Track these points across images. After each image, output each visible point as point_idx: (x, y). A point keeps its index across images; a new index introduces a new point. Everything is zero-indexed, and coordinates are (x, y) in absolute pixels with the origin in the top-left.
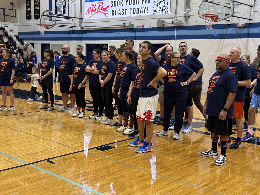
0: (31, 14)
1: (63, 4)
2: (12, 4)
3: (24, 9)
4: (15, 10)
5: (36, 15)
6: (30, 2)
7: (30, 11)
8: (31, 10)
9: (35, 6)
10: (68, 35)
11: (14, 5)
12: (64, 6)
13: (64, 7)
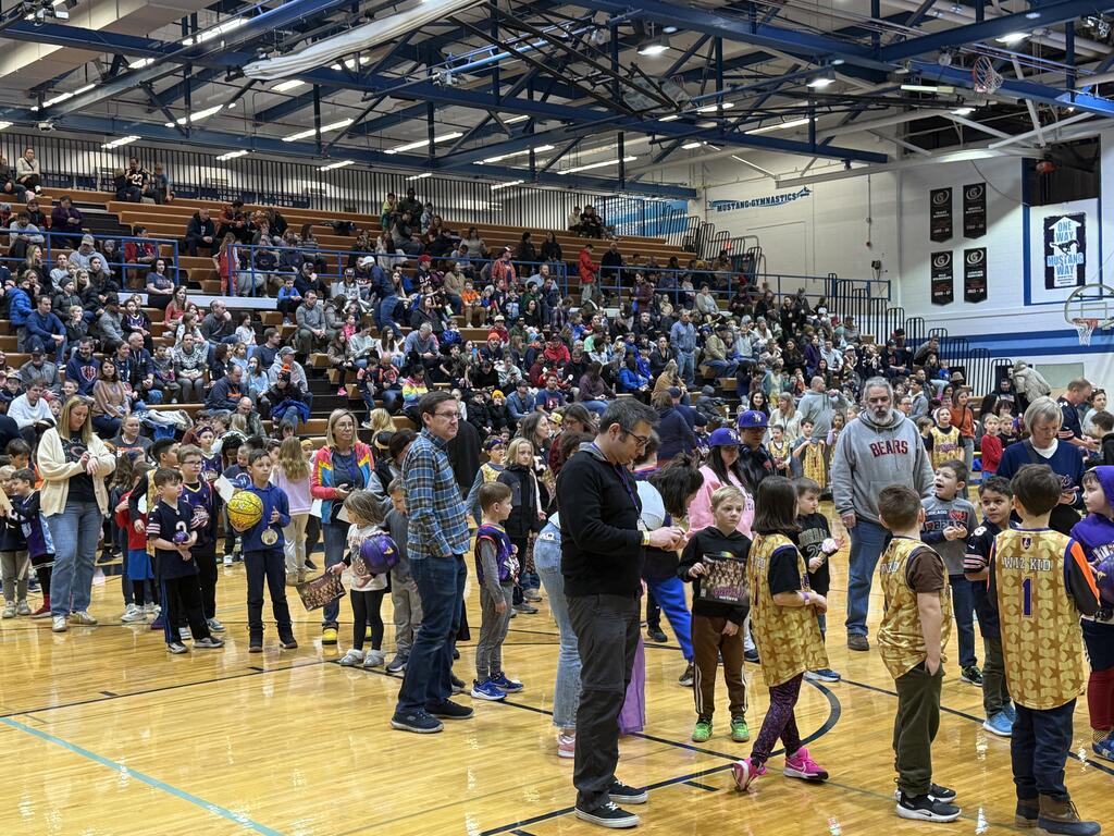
0: (952, 291)
1: (1075, 259)
2: (877, 265)
3: (923, 278)
4: (889, 282)
5: (970, 291)
6: (946, 258)
7: (950, 283)
8: (952, 280)
9: (968, 269)
10: (1102, 340)
11: (883, 269)
12: (1078, 265)
13: (1081, 269)
